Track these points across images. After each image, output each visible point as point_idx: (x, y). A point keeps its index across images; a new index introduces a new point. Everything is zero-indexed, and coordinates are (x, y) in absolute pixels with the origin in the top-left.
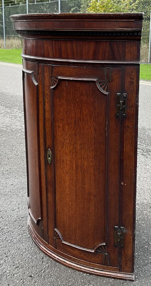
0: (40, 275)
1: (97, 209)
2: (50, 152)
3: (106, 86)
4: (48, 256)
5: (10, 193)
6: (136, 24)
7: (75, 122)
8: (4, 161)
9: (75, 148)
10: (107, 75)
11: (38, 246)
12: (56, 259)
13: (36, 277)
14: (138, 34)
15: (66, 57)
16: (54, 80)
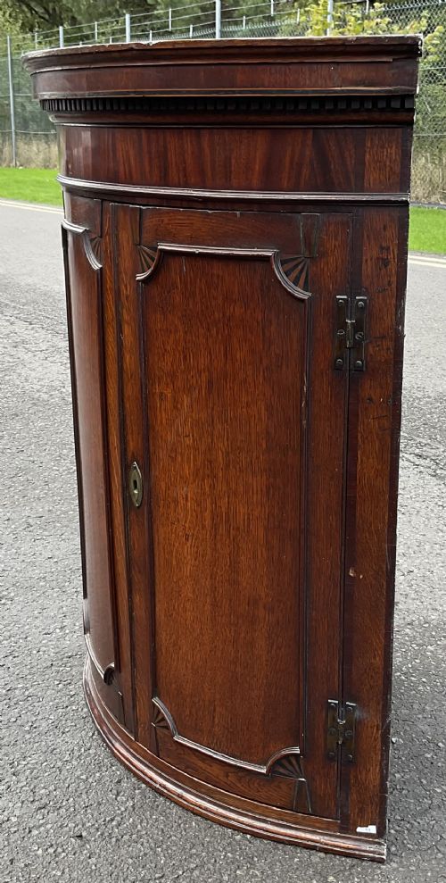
0: (106, 834)
1: (275, 647)
2: (137, 474)
3: (304, 274)
4: (135, 775)
5: (42, 584)
6: (396, 71)
7: (210, 383)
8: (34, 489)
9: (211, 462)
10: (307, 237)
11: (107, 745)
12: (158, 786)
13: (95, 841)
14: (403, 104)
15: (181, 182)
16: (148, 255)
